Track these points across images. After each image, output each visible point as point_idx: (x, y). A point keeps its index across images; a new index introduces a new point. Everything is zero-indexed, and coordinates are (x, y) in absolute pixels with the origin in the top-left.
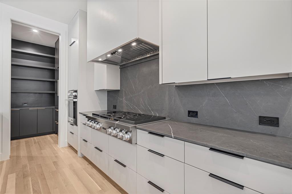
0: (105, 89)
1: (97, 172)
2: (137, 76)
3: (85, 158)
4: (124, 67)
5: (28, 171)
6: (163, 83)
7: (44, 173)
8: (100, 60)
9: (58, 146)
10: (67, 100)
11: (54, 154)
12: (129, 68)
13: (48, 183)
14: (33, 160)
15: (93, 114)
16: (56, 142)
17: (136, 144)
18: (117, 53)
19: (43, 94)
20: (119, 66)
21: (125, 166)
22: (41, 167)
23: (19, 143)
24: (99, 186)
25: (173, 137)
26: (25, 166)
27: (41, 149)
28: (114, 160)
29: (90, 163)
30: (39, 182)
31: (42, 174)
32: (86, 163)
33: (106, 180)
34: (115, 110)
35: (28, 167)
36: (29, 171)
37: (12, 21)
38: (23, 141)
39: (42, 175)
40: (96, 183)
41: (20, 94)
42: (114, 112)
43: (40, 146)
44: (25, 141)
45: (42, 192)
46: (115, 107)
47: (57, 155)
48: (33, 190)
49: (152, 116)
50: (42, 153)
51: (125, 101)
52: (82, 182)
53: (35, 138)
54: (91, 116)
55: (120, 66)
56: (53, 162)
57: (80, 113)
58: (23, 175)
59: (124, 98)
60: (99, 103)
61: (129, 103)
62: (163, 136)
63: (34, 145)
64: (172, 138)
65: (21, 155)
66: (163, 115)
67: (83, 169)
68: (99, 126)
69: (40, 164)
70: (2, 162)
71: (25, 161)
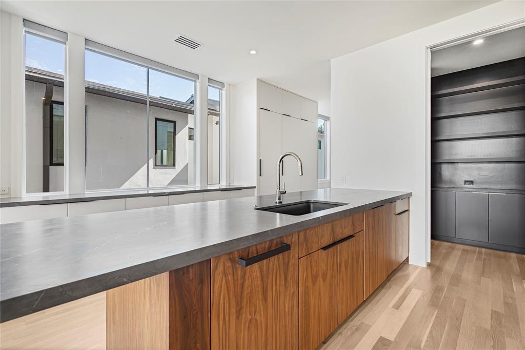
5: (440, 300)
7: (462, 320)
11: (505, 296)
13: (458, 341)
14: (457, 287)
22: (465, 306)
23: (453, 249)
26: (439, 289)
27: (483, 274)
35: (444, 294)
36: (442, 300)
39: (457, 319)
43: (484, 269)
44: (463, 250)
45: (440, 347)
47: (508, 300)
48: (430, 333)
50: (479, 283)
53: (484, 250)
56: (492, 311)
63: (474, 261)
65: (445, 269)
69: (465, 300)
70: (416, 267)
71: (445, 281)
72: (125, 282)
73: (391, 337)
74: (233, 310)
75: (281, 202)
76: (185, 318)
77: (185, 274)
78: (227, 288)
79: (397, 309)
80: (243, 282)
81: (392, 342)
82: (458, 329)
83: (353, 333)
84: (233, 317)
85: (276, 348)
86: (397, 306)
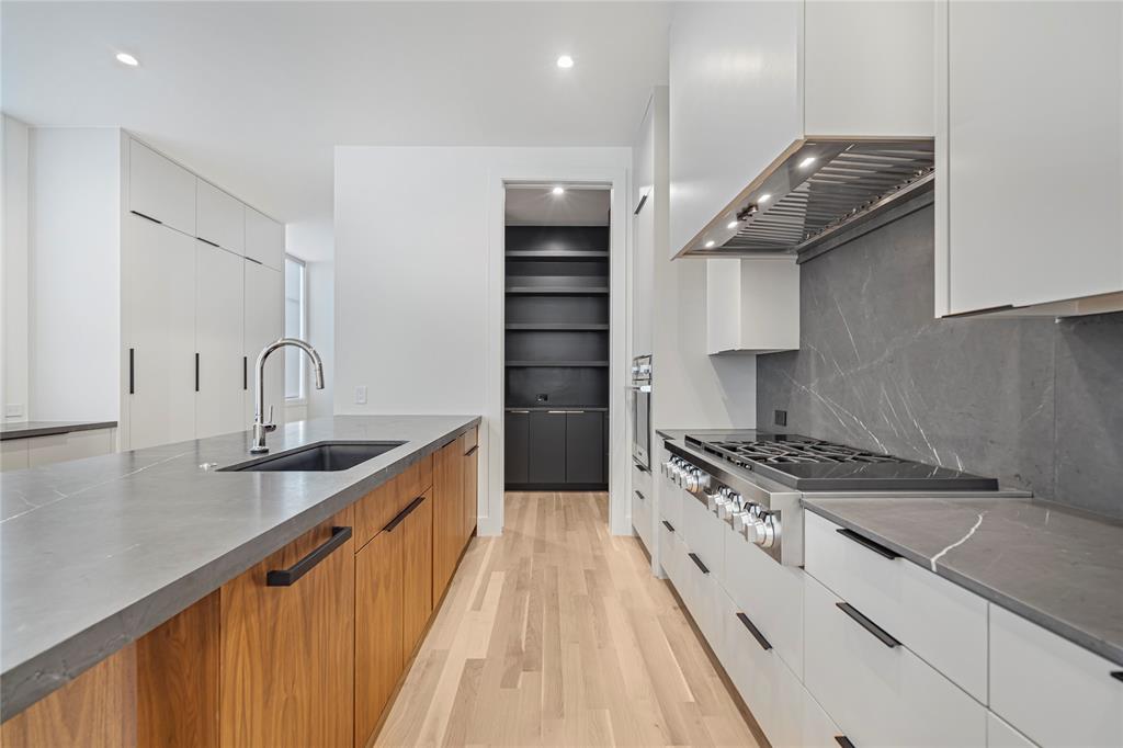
0: (737, 349)
1: (697, 642)
2: (864, 290)
3: (668, 583)
4: (812, 255)
6: (952, 313)
7: (558, 594)
8: (710, 244)
9: (608, 530)
10: (630, 388)
11: (593, 549)
12: (831, 258)
14: (545, 552)
15: (687, 438)
16: (605, 516)
17: (803, 567)
18: (754, 210)
19: (582, 371)
20: (792, 253)
21: (767, 646)
22: (557, 575)
23: (526, 500)
24: (691, 688)
25: (934, 569)
26: (524, 562)
27: (566, 527)
28: (738, 614)
29: (683, 607)
30: (542, 611)
31: (555, 595)
32: (673, 602)
33: (718, 678)
34: (781, 430)
35: (531, 567)
36: (531, 576)
37: (506, 183)
38: (535, 496)
40: (682, 676)
41: (532, 370)
42: (780, 438)
43: (566, 519)
44: (540, 499)
46: (782, 418)
47: (598, 553)
48: (529, 626)
49: (934, 468)
50: (565, 540)
51: (816, 396)
52: (643, 654)
53: (561, 494)
54: (680, 444)
55: (799, 252)
56: (585, 571)
57: (658, 432)
58: (519, 582)
59: (812, 385)
60: (723, 399)
61: (833, 406)
62: (891, 554)
63: (554, 513)
64: (930, 570)
65: (524, 533)
66: (986, 470)
67: (659, 617)
68: (695, 482)
69: (556, 568)
70: (488, 539)
71: (528, 550)
72: (57, 682)
73: (482, 654)
74: (259, 691)
75: (266, 451)
76: (170, 740)
77: (171, 633)
78: (249, 642)
79: (479, 609)
80: (275, 625)
81: (485, 660)
82: (557, 608)
83: (424, 673)
84: (259, 705)
85: (324, 745)
86: (478, 606)
